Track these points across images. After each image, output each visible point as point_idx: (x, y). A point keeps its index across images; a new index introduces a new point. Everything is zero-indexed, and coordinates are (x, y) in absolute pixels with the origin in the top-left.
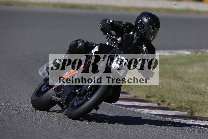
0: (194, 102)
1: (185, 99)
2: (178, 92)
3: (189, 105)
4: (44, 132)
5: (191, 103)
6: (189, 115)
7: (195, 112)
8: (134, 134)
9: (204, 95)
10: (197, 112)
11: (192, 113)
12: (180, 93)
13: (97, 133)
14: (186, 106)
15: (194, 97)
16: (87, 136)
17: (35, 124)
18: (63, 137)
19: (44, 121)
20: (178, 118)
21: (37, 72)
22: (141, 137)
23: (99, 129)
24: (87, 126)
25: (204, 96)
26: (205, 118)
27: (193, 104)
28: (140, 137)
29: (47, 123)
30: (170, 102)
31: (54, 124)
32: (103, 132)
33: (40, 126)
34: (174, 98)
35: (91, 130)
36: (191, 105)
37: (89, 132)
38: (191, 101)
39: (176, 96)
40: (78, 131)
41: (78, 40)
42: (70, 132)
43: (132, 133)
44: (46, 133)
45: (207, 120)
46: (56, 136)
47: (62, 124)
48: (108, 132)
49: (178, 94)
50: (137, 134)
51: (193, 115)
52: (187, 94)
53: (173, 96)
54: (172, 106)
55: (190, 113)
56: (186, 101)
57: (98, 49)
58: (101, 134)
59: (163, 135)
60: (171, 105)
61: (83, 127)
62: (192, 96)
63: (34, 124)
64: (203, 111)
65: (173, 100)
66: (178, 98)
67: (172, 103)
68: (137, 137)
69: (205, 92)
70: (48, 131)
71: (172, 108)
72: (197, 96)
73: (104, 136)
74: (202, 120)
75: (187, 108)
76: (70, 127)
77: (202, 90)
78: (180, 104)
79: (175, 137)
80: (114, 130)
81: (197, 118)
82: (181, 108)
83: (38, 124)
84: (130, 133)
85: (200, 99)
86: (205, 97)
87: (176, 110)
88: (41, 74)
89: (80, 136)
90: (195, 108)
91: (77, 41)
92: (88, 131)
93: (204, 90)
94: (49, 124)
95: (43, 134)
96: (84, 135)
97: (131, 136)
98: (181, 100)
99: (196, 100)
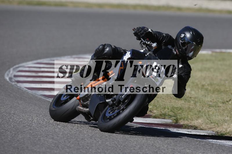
0: (178, 109)
1: (169, 106)
2: (161, 98)
3: (173, 112)
4: (14, 144)
5: (175, 109)
6: (173, 123)
7: (180, 120)
8: (114, 145)
9: (189, 100)
10: (183, 119)
11: (177, 121)
12: (163, 99)
13: (73, 143)
14: (170, 113)
15: (179, 103)
16: (61, 148)
17: (4, 135)
18: (35, 148)
19: (13, 131)
20: (162, 126)
21: (3, 76)
22: (122, 148)
23: (74, 140)
24: (61, 137)
25: (189, 102)
26: (191, 126)
27: (177, 111)
28: (120, 148)
29: (16, 133)
30: (152, 109)
31: (24, 135)
32: (79, 143)
33: (9, 136)
34: (156, 105)
35: (65, 141)
36: (175, 112)
37: (64, 142)
38: (175, 108)
39: (158, 101)
40: (51, 141)
41: (105, 44)
42: (43, 143)
43: (111, 144)
44: (16, 145)
45: (193, 128)
46: (27, 148)
47: (33, 134)
48: (85, 142)
49: (160, 100)
50: (117, 145)
51: (178, 124)
52: (171, 100)
53: (155, 102)
54: (154, 114)
55: (175, 121)
56: (170, 108)
57: (130, 55)
58: (77, 145)
59: (146, 145)
60: (153, 112)
61: (57, 138)
62: (176, 102)
63: (2, 135)
64: (189, 119)
65: (155, 107)
66: (161, 104)
67: (154, 109)
68: (117, 148)
69: (191, 98)
70: (18, 142)
71: (154, 115)
72: (182, 102)
73: (80, 147)
74: (188, 128)
75: (171, 115)
76: (42, 137)
77: (187, 96)
78: (163, 111)
79: (159, 147)
80: (91, 140)
81: (183, 127)
82: (165, 115)
83: (6, 134)
84: (109, 143)
85: (185, 105)
86: (191, 103)
87: (159, 118)
88: (7, 79)
89: (54, 147)
90: (180, 115)
91: (104, 46)
92: (62, 142)
93: (189, 95)
94: (19, 135)
95: (12, 145)
96: (58, 147)
97: (110, 147)
98: (164, 106)
99: (181, 106)
